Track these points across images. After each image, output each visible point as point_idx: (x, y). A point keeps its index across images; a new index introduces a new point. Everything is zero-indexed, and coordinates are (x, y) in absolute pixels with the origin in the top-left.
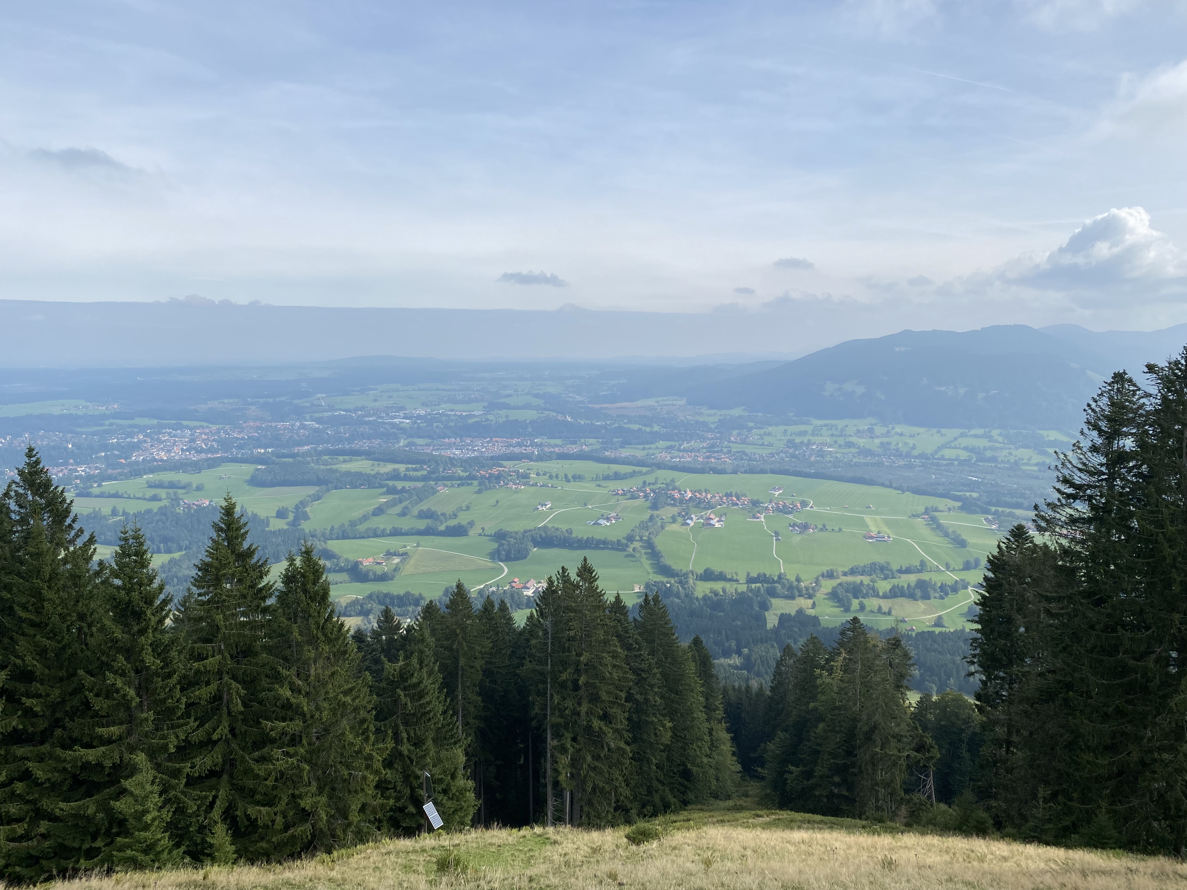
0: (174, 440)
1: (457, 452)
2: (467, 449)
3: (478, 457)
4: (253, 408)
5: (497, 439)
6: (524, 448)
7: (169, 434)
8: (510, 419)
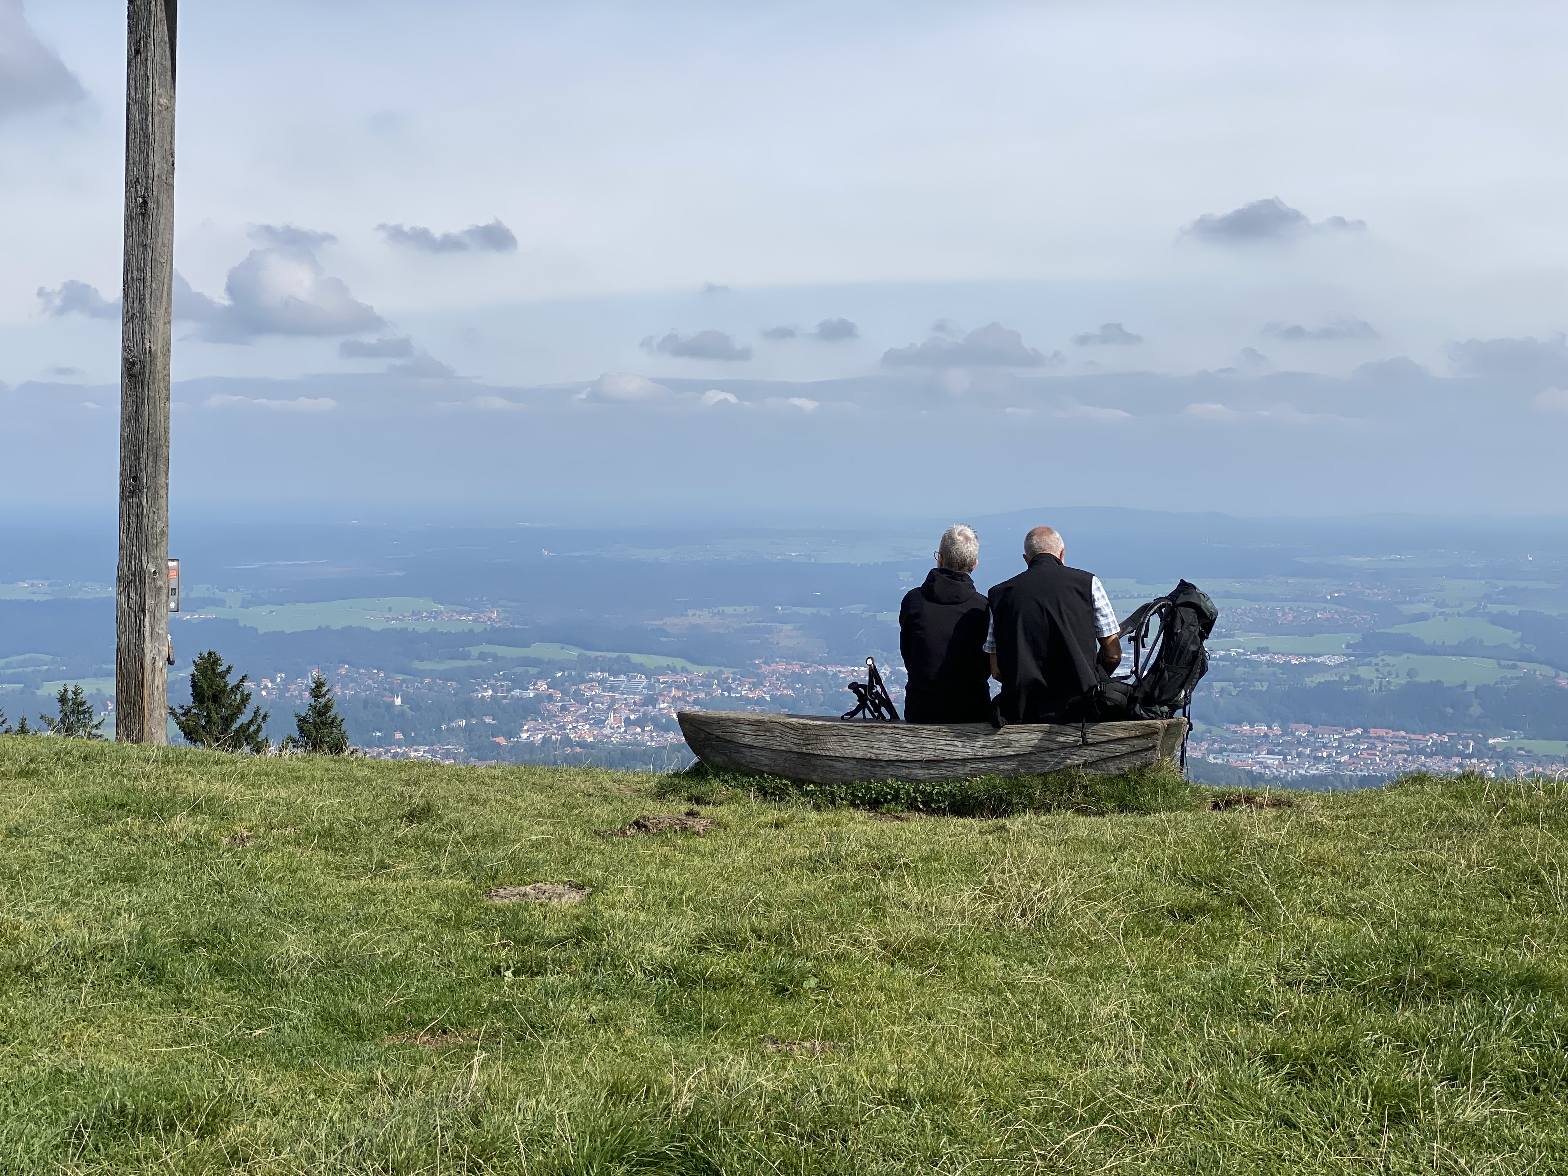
0: (612, 698)
1: (1274, 761)
2: (1299, 755)
3: (1326, 776)
4: (788, 627)
5: (1382, 732)
6: (1457, 760)
7: (602, 682)
8: (1420, 679)
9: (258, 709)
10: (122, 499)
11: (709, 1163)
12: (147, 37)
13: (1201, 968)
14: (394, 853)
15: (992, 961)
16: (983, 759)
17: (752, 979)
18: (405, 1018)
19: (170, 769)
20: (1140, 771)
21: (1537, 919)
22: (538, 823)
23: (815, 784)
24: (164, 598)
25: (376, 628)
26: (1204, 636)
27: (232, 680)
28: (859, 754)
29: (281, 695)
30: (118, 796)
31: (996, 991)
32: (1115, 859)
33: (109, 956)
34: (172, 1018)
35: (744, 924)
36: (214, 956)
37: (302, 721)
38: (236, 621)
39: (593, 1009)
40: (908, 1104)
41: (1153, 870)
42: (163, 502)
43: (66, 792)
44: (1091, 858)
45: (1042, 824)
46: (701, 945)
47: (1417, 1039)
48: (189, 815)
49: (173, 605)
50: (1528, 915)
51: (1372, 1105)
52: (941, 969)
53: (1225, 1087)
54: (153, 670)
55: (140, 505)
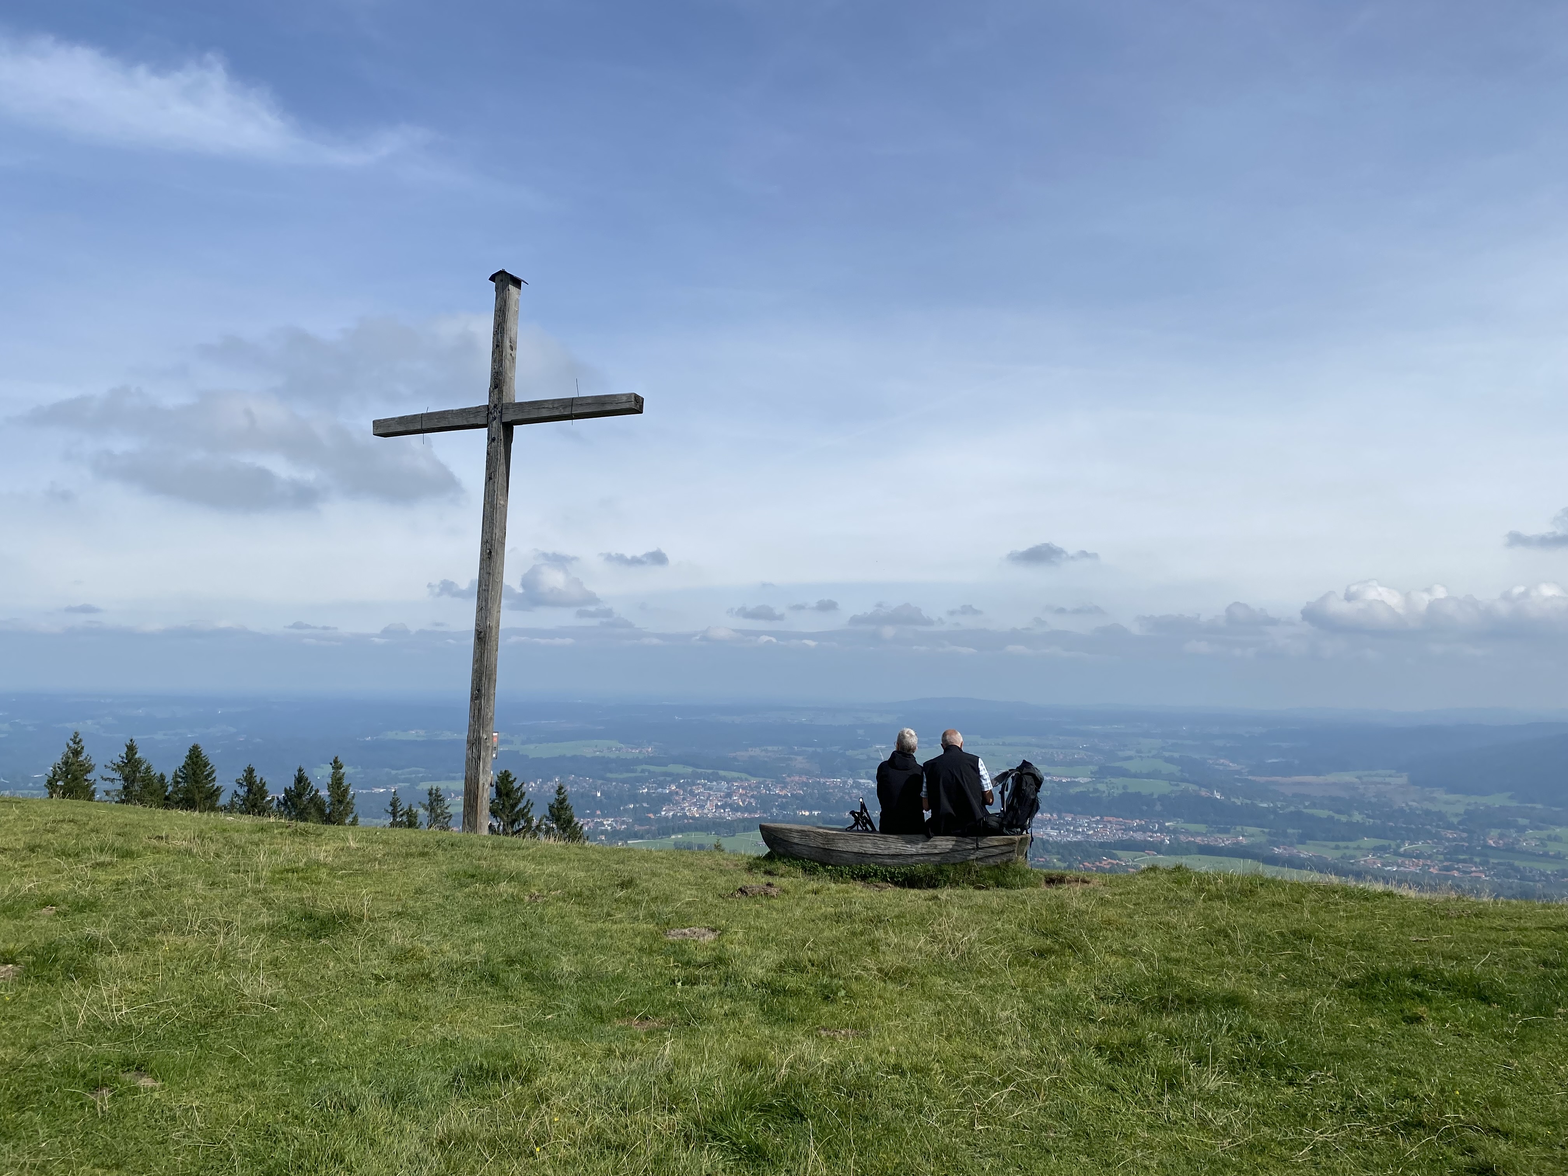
0: (709, 793)
1: (1054, 833)
2: (1068, 830)
3: (1082, 842)
4: (800, 758)
6: (1149, 834)
7: (704, 785)
8: (1130, 790)
9: (529, 800)
10: (471, 701)
11: (798, 1110)
12: (495, 471)
13: (1051, 986)
14: (614, 907)
15: (940, 981)
16: (922, 855)
17: (811, 990)
18: (626, 1010)
19: (496, 852)
20: (1006, 863)
21: (1229, 958)
22: (689, 889)
23: (832, 865)
24: (490, 752)
25: (589, 756)
26: (1037, 790)
27: (516, 785)
28: (856, 850)
29: (539, 791)
30: (471, 871)
31: (942, 1000)
32: (1000, 919)
33: (470, 969)
34: (503, 1007)
35: (805, 955)
36: (525, 970)
37: (551, 807)
38: (518, 752)
39: (726, 1007)
40: (903, 1074)
41: (1020, 926)
42: (492, 702)
43: (444, 867)
44: (985, 917)
45: (957, 895)
46: (781, 968)
47: (1177, 1036)
48: (507, 882)
49: (494, 755)
50: (1223, 956)
51: (1157, 1078)
52: (912, 985)
53: (1076, 1066)
54: (483, 790)
55: (480, 704)
